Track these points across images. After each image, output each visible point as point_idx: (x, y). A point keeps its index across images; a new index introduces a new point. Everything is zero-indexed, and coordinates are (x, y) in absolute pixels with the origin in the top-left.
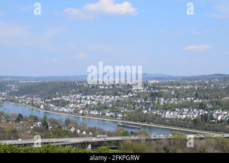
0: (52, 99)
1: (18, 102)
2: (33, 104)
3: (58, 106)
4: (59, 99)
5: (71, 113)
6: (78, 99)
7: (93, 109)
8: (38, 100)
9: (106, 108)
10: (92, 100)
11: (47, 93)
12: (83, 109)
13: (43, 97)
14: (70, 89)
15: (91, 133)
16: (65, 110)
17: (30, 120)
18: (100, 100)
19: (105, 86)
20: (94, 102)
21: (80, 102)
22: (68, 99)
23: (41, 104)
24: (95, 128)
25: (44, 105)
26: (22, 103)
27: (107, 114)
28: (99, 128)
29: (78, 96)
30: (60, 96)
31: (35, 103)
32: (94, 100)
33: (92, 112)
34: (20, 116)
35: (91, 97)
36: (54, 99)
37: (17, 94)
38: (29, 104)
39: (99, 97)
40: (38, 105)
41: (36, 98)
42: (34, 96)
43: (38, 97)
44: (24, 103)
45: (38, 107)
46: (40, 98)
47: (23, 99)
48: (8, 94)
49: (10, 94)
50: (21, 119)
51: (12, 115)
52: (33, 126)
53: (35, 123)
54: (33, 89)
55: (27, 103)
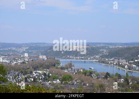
0: (134, 60)
1: (108, 63)
2: (119, 65)
3: (138, 66)
8: (123, 62)
11: (130, 55)
13: (128, 59)
17: (115, 77)
23: (125, 65)
25: (128, 66)
26: (111, 64)
31: (121, 63)
34: (108, 74)
36: (136, 61)
37: (107, 57)
38: (116, 64)
41: (122, 60)
42: (120, 58)
43: (124, 59)
44: (112, 64)
45: (124, 67)
46: (125, 60)
47: (112, 60)
48: (100, 56)
49: (102, 57)
50: (109, 77)
51: (102, 73)
52: (117, 82)
53: (119, 80)
54: (119, 53)
55: (115, 64)
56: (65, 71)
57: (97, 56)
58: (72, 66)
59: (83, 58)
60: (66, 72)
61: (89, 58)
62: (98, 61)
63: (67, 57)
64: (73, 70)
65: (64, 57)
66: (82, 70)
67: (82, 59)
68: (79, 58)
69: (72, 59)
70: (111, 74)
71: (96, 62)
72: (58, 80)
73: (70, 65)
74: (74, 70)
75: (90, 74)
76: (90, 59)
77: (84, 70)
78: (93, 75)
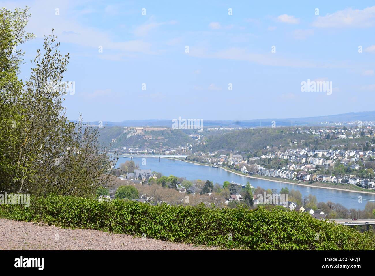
0: (260, 156)
2: (229, 166)
3: (269, 167)
4: (271, 156)
5: (292, 179)
6: (303, 157)
7: (328, 174)
8: (237, 159)
9: (349, 171)
10: (326, 158)
11: (251, 146)
12: (311, 173)
13: (246, 154)
14: (289, 140)
15: (322, 213)
16: (282, 175)
17: (223, 191)
18: (340, 158)
19: (348, 135)
20: (329, 162)
21: (306, 162)
22: (285, 158)
23: (242, 165)
24: (330, 205)
25: (247, 167)
26: (213, 163)
27: (351, 182)
28: (338, 204)
29: (303, 152)
30: (273, 152)
31: (232, 163)
32: (328, 158)
33: (325, 179)
34: (209, 184)
35: (325, 153)
36: (263, 157)
37: (204, 149)
38: (223, 165)
39: (337, 153)
40: (237, 167)
41: (235, 156)
42: (231, 151)
43: (238, 153)
44: (215, 164)
45: (238, 170)
46: (241, 156)
47: (214, 156)
48: (190, 148)
49: (194, 149)
50: (211, 189)
51: (196, 183)
52: (228, 200)
53: (232, 196)
54: (229, 141)
55: (220, 163)
56: (122, 179)
57: (183, 148)
58: (134, 168)
59: (155, 151)
60: (124, 181)
61: (168, 152)
62: (185, 157)
63: (123, 149)
64: (138, 176)
65: (117, 150)
66: (155, 177)
67: (153, 153)
68: (146, 151)
69: (133, 153)
70: (214, 184)
71: (183, 159)
72: (108, 197)
73: (131, 167)
74: (140, 176)
75: (172, 185)
76: (170, 154)
77: (159, 176)
78: (179, 186)
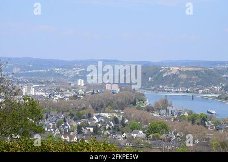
56: (155, 115)
57: (216, 87)
58: (167, 106)
59: (189, 90)
60: (157, 117)
61: (201, 91)
62: (217, 96)
63: (158, 87)
64: (170, 113)
65: (153, 88)
66: (186, 114)
67: (187, 92)
68: (181, 90)
69: (168, 91)
71: (215, 98)
72: (141, 132)
73: (165, 104)
74: (172, 113)
75: (201, 122)
76: (204, 93)
77: (190, 113)
78: (208, 123)
